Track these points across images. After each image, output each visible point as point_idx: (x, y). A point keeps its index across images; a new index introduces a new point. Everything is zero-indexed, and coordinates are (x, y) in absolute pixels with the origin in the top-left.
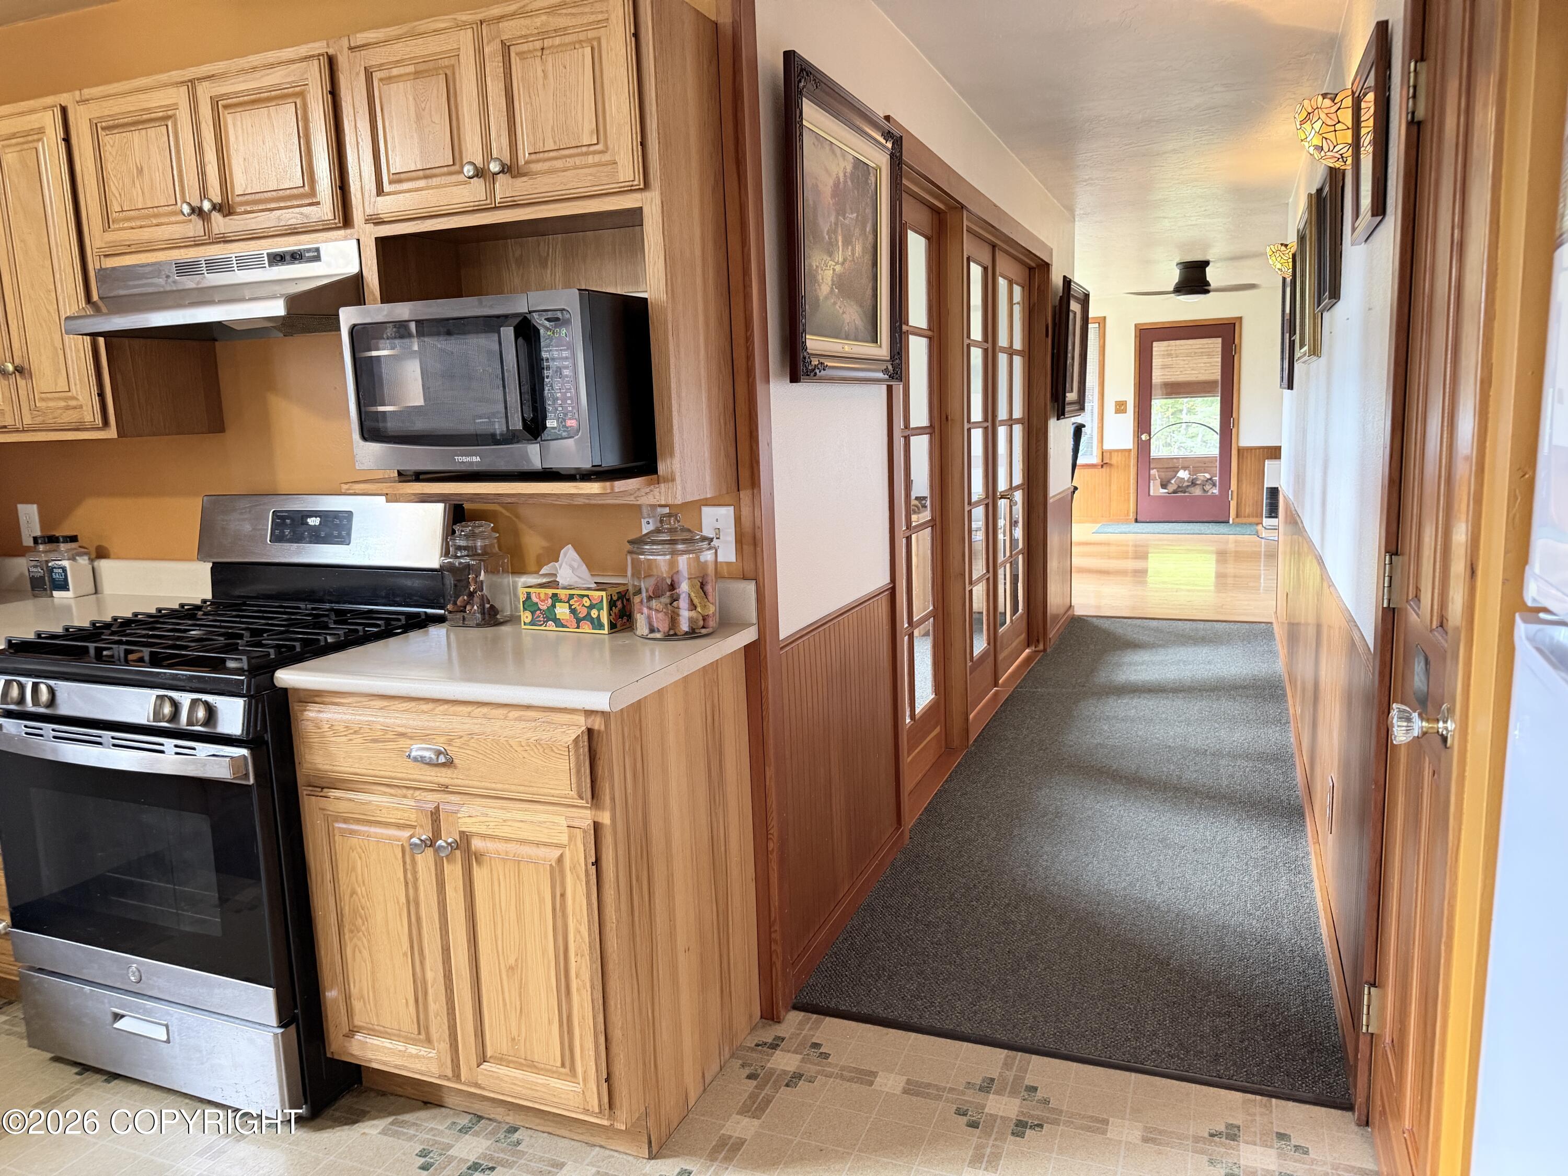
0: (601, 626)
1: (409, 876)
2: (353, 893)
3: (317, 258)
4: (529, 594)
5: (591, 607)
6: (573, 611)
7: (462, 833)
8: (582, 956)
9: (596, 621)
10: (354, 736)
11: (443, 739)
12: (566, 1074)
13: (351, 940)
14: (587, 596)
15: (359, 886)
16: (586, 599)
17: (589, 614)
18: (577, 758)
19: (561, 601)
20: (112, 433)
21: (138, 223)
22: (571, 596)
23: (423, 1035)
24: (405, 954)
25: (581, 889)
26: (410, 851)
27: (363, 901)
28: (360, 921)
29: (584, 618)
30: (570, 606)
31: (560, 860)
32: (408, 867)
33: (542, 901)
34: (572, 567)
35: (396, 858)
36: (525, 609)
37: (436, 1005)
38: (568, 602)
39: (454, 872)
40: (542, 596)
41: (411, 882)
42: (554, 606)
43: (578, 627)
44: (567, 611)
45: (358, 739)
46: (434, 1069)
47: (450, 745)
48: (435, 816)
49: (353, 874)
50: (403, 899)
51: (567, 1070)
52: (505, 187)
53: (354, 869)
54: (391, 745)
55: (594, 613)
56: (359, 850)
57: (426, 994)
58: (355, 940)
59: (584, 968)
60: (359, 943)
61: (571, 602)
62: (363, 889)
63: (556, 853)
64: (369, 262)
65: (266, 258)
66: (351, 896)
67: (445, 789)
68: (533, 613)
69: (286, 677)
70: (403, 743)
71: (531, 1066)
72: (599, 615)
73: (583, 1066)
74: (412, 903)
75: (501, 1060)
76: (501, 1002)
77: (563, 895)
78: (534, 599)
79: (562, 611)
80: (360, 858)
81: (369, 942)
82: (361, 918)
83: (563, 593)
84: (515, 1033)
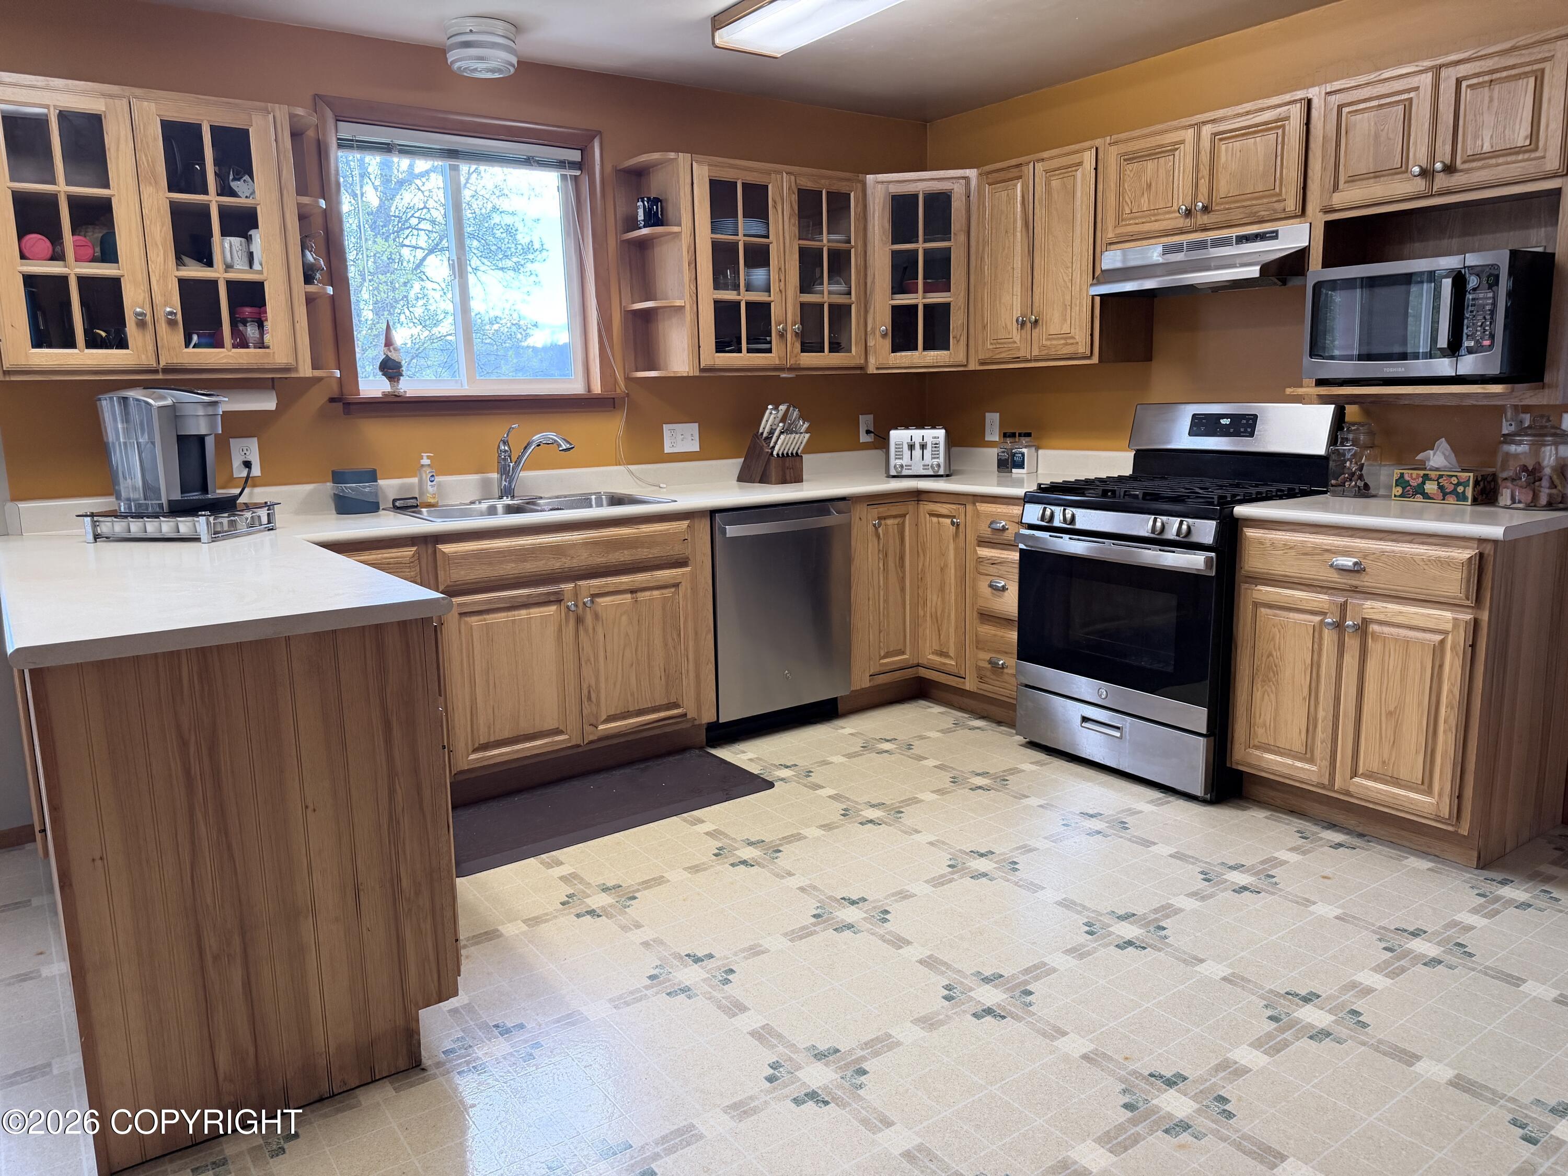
0: (1465, 499)
1: (1316, 646)
2: (1270, 655)
3: (1276, 237)
4: (1402, 475)
5: (1459, 484)
6: (1441, 488)
7: (1364, 619)
8: (1452, 708)
9: (1461, 495)
10: (1289, 551)
11: (1359, 555)
12: (1424, 791)
13: (1263, 687)
14: (1456, 476)
15: (1275, 650)
16: (1454, 478)
17: (1455, 489)
18: (1469, 572)
19: (1431, 480)
20: (1095, 360)
21: (1140, 220)
22: (1441, 476)
23: (1307, 755)
24: (1304, 699)
25: (1458, 663)
26: (1317, 631)
27: (1277, 661)
28: (1272, 674)
29: (1450, 493)
30: (1439, 483)
31: (1442, 642)
32: (1316, 640)
33: (1423, 668)
34: (1444, 454)
35: (1308, 634)
36: (1397, 485)
37: (1323, 734)
38: (1437, 480)
39: (1352, 644)
40: (1414, 476)
41: (1316, 651)
42: (1423, 483)
43: (1444, 499)
44: (1436, 487)
45: (1292, 553)
46: (1315, 779)
47: (1364, 558)
48: (1343, 607)
49: (1272, 643)
50: (1309, 661)
51: (1425, 787)
52: (1442, 181)
53: (1273, 639)
54: (1316, 557)
55: (1460, 489)
56: (1280, 627)
57: (1315, 727)
58: (1266, 687)
59: (1452, 717)
60: (1269, 690)
61: (1440, 481)
62: (1278, 654)
63: (1439, 637)
64: (1317, 239)
65: (1234, 239)
66: (1268, 657)
67: (1355, 590)
68: (1404, 488)
69: (1241, 510)
70: (1327, 556)
71: (1396, 782)
72: (1464, 491)
73: (1440, 785)
74: (1315, 665)
75: (1370, 776)
76: (1378, 735)
77: (1441, 666)
78: (1407, 477)
79: (1431, 487)
80: (1279, 632)
81: (1276, 688)
82: (1274, 672)
83: (1433, 474)
84: (1386, 757)
